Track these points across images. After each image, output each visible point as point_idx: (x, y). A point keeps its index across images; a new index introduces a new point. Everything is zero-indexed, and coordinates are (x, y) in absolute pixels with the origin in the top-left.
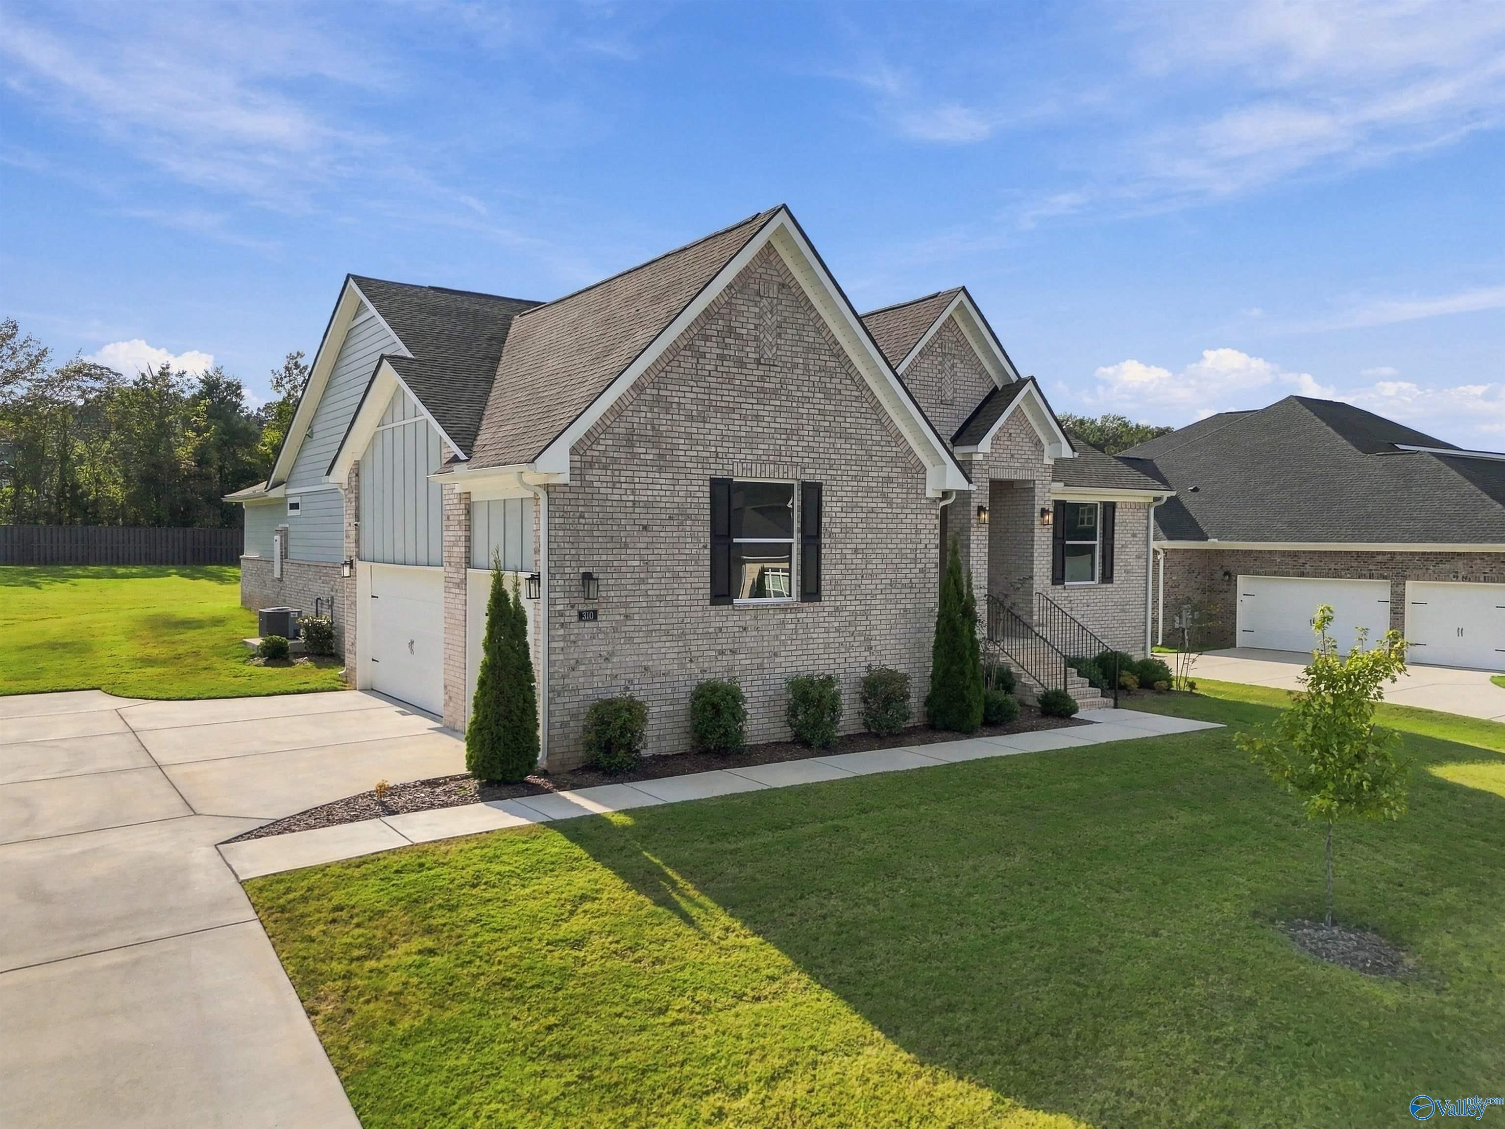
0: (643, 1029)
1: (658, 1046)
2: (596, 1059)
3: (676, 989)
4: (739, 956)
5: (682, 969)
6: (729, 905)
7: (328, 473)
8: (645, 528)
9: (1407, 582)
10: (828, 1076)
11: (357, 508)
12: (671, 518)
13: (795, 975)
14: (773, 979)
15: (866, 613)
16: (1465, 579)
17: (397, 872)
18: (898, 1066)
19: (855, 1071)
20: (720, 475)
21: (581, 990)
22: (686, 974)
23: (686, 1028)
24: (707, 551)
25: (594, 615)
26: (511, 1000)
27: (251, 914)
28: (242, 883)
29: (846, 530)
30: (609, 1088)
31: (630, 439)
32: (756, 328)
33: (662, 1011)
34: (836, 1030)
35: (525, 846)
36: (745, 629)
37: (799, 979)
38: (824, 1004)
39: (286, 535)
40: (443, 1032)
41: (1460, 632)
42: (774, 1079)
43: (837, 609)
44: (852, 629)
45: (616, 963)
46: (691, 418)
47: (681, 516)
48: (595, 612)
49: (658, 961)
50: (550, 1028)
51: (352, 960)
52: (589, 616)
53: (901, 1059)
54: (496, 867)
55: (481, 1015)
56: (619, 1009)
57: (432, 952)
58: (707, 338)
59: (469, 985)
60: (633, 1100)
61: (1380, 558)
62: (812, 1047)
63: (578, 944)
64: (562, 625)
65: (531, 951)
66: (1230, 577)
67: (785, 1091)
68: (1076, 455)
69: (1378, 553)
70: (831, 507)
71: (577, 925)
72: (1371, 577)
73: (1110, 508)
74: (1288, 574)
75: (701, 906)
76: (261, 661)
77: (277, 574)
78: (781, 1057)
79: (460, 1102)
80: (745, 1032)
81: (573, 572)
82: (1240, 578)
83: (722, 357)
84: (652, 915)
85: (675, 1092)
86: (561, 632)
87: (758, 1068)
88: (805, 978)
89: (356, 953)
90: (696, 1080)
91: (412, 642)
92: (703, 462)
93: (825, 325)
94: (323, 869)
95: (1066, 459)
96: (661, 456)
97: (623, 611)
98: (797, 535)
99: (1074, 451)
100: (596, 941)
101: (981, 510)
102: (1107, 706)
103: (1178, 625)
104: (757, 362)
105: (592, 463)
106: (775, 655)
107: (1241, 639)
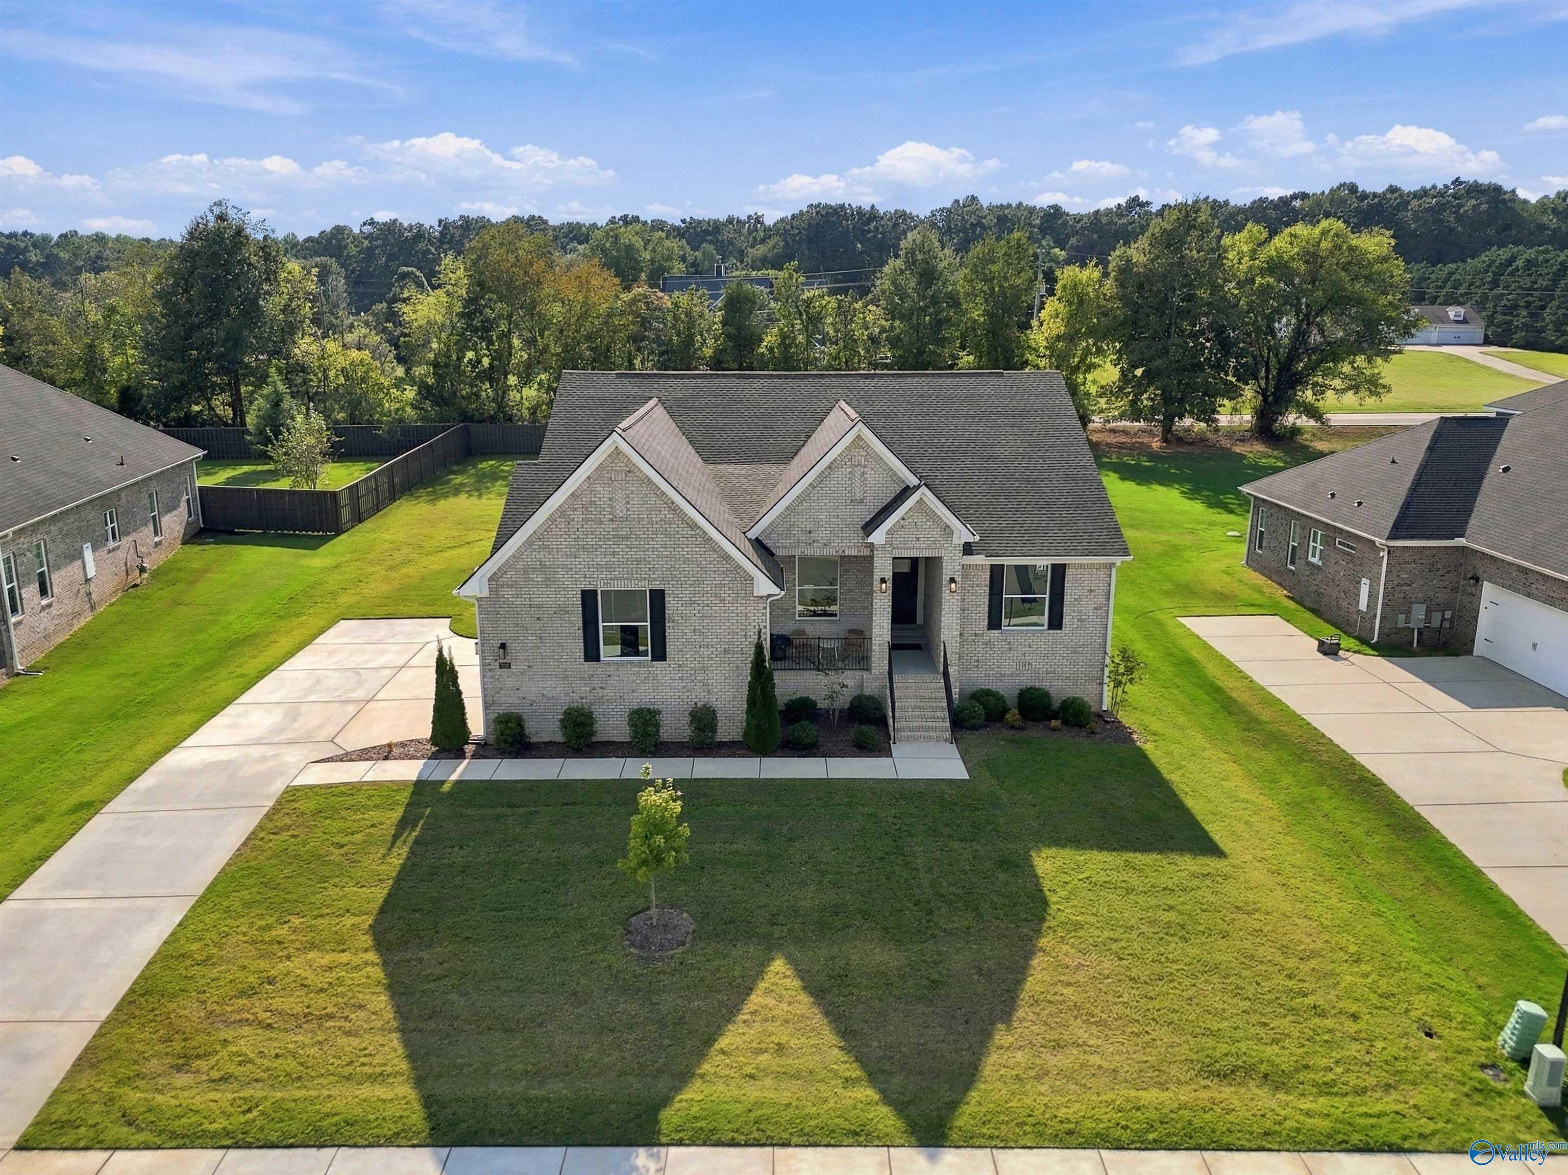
4: (382, 868)
6: (416, 844)
8: (538, 619)
10: (336, 920)
12: (555, 613)
15: (705, 669)
17: (333, 795)
18: (362, 925)
19: (345, 922)
20: (588, 587)
22: (353, 870)
23: (322, 890)
24: (582, 632)
25: (509, 666)
27: (270, 804)
28: (288, 786)
29: (686, 618)
31: (525, 570)
32: (610, 500)
33: (325, 882)
36: (610, 676)
42: (317, 917)
43: (679, 666)
44: (692, 678)
45: (340, 858)
46: (566, 555)
47: (563, 611)
48: (510, 664)
51: (271, 833)
52: (506, 666)
58: (575, 509)
62: (348, 910)
64: (490, 670)
65: (322, 845)
66: (1476, 581)
68: (978, 539)
70: (672, 605)
73: (1059, 572)
75: (405, 841)
78: (332, 910)
81: (495, 643)
82: (1483, 584)
83: (586, 520)
84: (384, 840)
86: (490, 673)
89: (274, 831)
92: (576, 581)
93: (664, 493)
94: (315, 787)
96: (547, 579)
97: (526, 664)
98: (648, 621)
99: (974, 535)
101: (883, 581)
102: (946, 740)
103: (1401, 624)
104: (611, 520)
105: (503, 585)
106: (633, 691)
107: (1479, 648)
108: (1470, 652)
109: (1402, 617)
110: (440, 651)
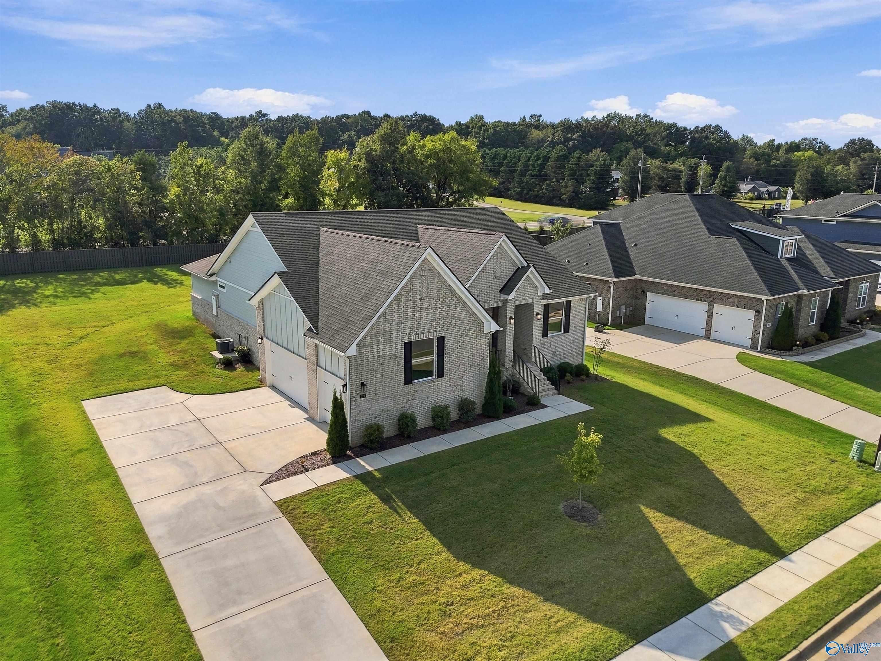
0: (389, 550)
1: (393, 554)
2: (378, 558)
3: (397, 537)
4: (412, 526)
5: (398, 531)
6: (409, 508)
7: (249, 300)
8: (381, 364)
9: (715, 304)
10: (433, 561)
11: (263, 317)
12: (390, 359)
13: (427, 532)
14: (421, 533)
15: (461, 378)
16: (737, 306)
17: (316, 498)
18: (450, 558)
19: (439, 560)
20: (408, 341)
21: (373, 538)
22: (399, 533)
23: (399, 549)
24: (403, 367)
25: (365, 396)
26: (355, 542)
27: (281, 515)
28: (274, 502)
29: (453, 350)
30: (382, 566)
31: (375, 335)
32: (420, 287)
33: (393, 544)
34: (436, 548)
35: (351, 487)
36: (416, 391)
37: (427, 533)
38: (434, 541)
39: (218, 297)
40: (341, 552)
41: (733, 328)
42: (419, 563)
43: (450, 379)
44: (456, 384)
45: (381, 529)
46: (397, 324)
47: (394, 357)
48: (365, 394)
49: (392, 529)
50: (366, 550)
51: (314, 530)
52: (363, 396)
53: (451, 557)
54: (344, 496)
55: (349, 547)
56: (382, 544)
57: (333, 527)
59: (344, 537)
60: (387, 569)
61: (705, 292)
62: (430, 554)
63: (370, 523)
64: (355, 401)
65: (358, 526)
66: (644, 293)
67: (422, 566)
68: (551, 291)
69: (705, 290)
70: (448, 344)
71: (369, 517)
72: (701, 300)
73: (569, 303)
74: (668, 295)
75: (401, 509)
76: (223, 366)
77: (215, 313)
78: (422, 557)
79: (349, 570)
80: (413, 550)
81: (358, 383)
82: (648, 294)
84: (389, 512)
85: (397, 567)
86: (354, 403)
87: (416, 560)
88: (429, 533)
89: (314, 528)
90: (401, 564)
91: (291, 377)
92: (402, 338)
93: (446, 281)
94: (294, 497)
95: (547, 294)
96: (387, 339)
97: (374, 393)
98: (435, 355)
99: (550, 289)
100: (375, 523)
101: (511, 318)
102: (556, 394)
103: (618, 315)
104: (421, 299)
105: (363, 346)
106: (427, 398)
107: (647, 321)
108: (643, 324)
109: (618, 312)
110: (335, 393)
